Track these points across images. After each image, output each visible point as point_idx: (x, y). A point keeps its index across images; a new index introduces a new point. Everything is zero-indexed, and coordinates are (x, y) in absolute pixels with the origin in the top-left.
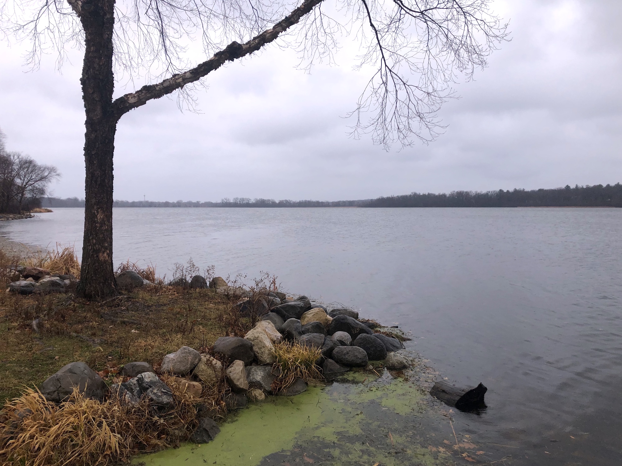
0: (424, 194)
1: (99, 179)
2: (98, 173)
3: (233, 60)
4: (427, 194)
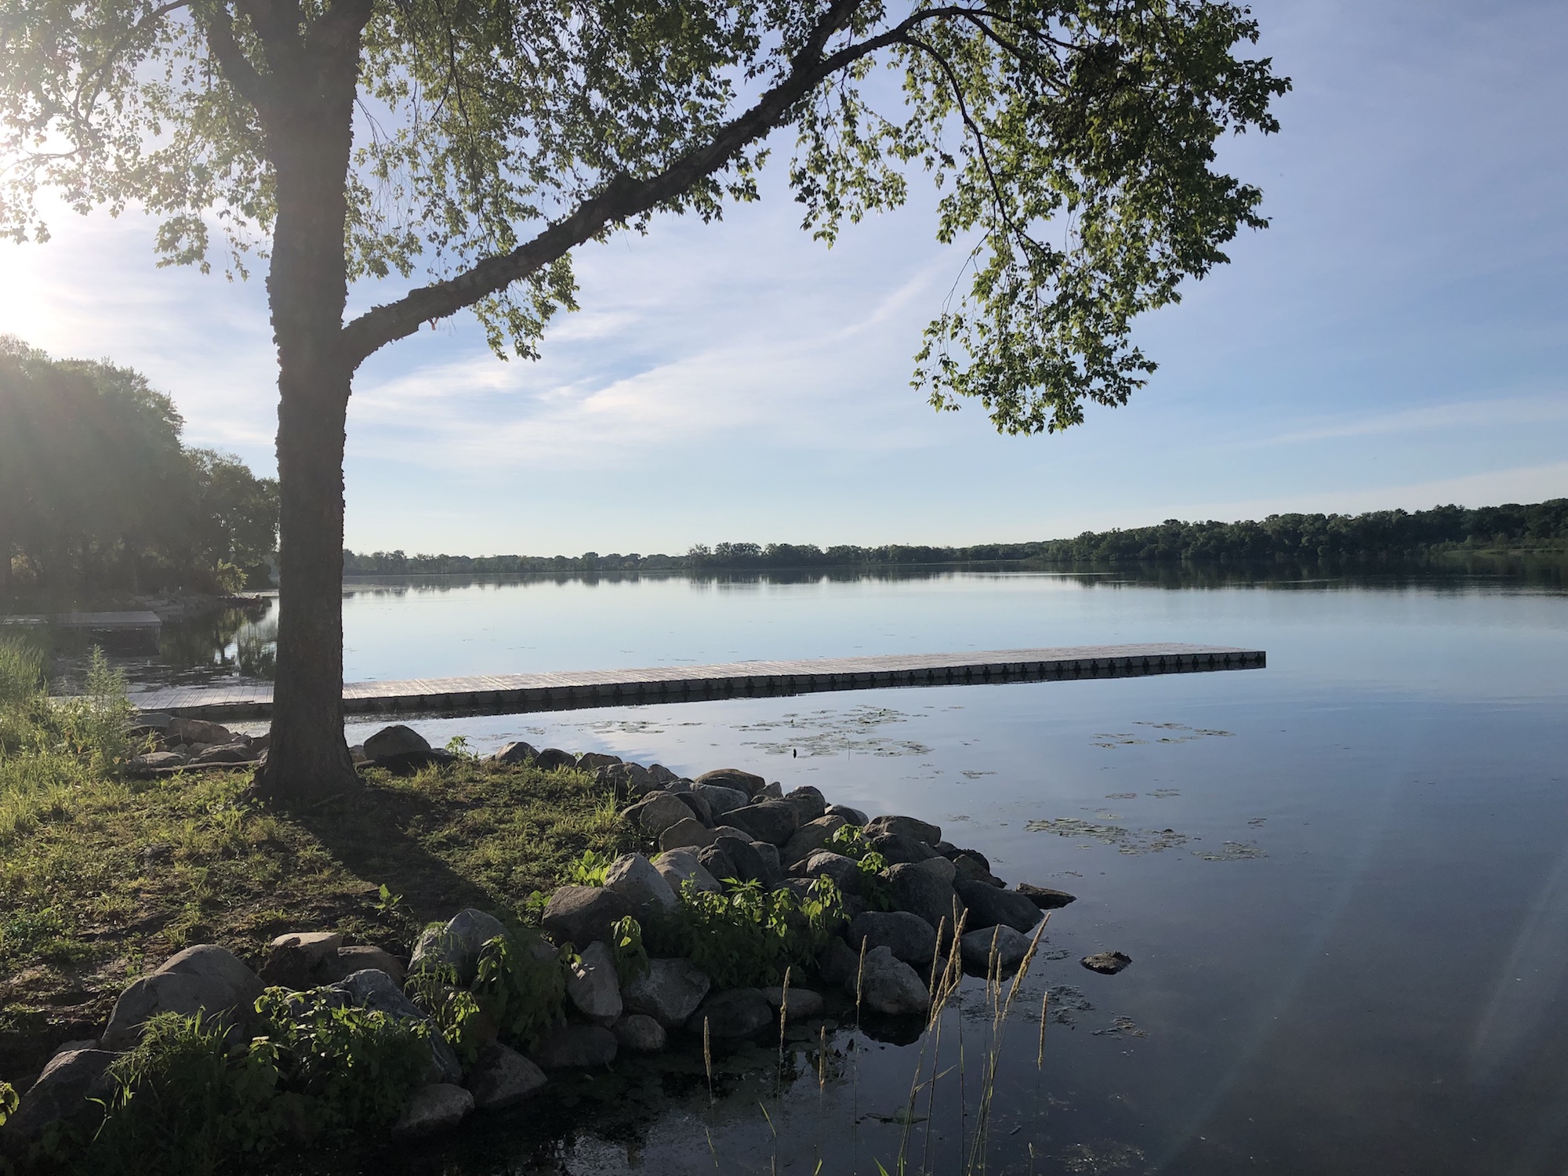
0: (1199, 522)
3: (622, 221)
4: (1205, 522)
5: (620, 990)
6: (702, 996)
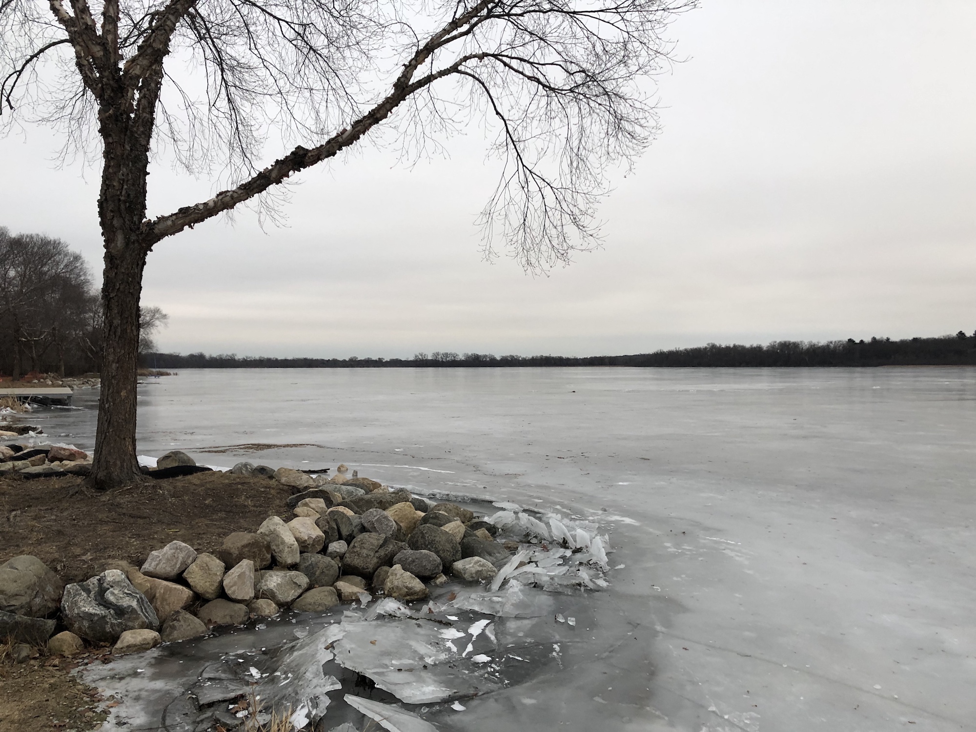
0: (728, 345)
1: (119, 330)
2: (117, 322)
3: (300, 171)
4: (732, 346)
5: (255, 586)
6: (300, 591)
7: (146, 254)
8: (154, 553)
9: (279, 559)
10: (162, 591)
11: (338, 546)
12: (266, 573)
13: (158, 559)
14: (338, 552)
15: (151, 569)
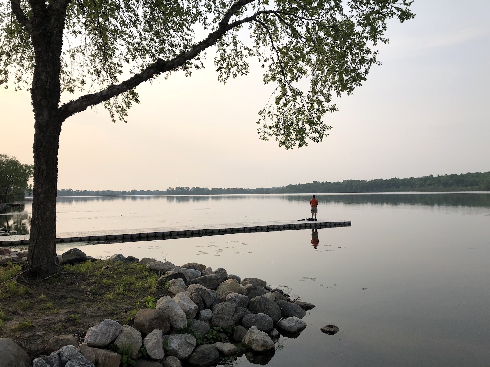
3: (160, 74)
5: (164, 348)
6: (193, 348)
7: (62, 125)
8: (93, 329)
9: (175, 326)
10: (103, 359)
11: (206, 313)
12: (168, 337)
13: (96, 334)
14: (207, 317)
15: (92, 341)
